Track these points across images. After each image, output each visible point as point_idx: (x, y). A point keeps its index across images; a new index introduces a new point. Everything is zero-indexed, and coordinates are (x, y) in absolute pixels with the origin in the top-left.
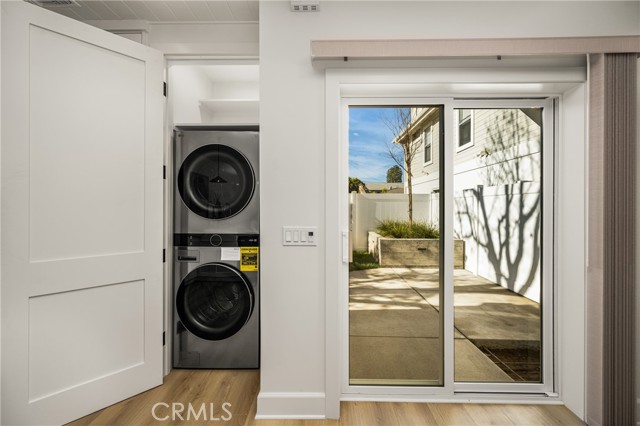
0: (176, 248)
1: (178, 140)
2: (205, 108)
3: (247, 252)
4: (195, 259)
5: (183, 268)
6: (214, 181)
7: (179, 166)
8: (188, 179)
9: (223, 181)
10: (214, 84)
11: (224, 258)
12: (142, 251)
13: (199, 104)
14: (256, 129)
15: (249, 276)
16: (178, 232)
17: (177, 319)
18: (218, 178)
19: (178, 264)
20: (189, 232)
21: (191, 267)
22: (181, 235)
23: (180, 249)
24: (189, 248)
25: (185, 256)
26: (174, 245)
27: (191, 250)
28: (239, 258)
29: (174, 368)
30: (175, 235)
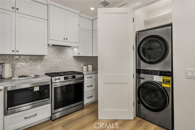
0: (137, 74)
1: (137, 36)
2: (146, 22)
3: (166, 78)
4: (144, 79)
5: (139, 82)
6: (148, 49)
7: (138, 45)
8: (141, 49)
9: (152, 49)
10: (149, 12)
11: (155, 80)
12: (127, 74)
13: (143, 22)
14: (171, 25)
15: (166, 89)
16: (138, 68)
17: (138, 99)
18: (150, 48)
19: (138, 80)
20: (141, 69)
21: (142, 81)
22: (138, 69)
23: (138, 74)
24: (141, 74)
25: (140, 77)
26: (136, 73)
27: (142, 75)
28: (161, 81)
29: (137, 116)
30: (137, 69)
